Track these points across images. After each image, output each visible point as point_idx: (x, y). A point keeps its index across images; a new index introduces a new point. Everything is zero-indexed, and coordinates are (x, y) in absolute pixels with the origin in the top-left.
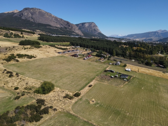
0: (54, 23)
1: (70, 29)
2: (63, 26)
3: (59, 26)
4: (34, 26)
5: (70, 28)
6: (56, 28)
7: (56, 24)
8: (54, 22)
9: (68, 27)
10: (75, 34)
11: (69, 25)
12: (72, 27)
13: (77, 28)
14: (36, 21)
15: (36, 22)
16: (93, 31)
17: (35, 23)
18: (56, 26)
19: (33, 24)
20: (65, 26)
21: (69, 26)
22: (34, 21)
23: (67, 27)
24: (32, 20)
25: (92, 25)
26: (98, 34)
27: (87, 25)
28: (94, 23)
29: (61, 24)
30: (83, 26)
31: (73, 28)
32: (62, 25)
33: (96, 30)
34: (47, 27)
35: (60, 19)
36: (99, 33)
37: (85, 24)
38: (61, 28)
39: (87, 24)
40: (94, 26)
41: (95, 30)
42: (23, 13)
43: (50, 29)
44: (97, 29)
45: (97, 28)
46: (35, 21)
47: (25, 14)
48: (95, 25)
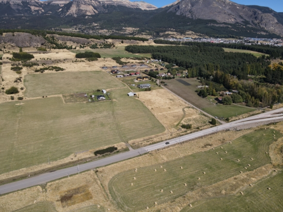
0: (224, 15)
1: (256, 25)
2: (242, 20)
3: (233, 20)
4: (189, 25)
5: (256, 22)
6: (225, 26)
7: (227, 17)
8: (225, 13)
9: (252, 21)
10: (264, 34)
11: (256, 16)
12: (262, 21)
14: (195, 16)
15: (194, 18)
17: (192, 19)
18: (227, 21)
19: (188, 22)
20: (247, 20)
21: (256, 18)
22: (192, 16)
23: (250, 20)
24: (189, 16)
29: (240, 16)
31: (264, 21)
32: (242, 18)
34: (209, 25)
38: (234, 25)
42: (180, 6)
43: (213, 28)
46: (194, 16)
47: (182, 6)
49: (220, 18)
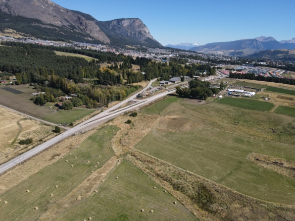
0: (49, 16)
1: (82, 30)
2: (68, 24)
3: (59, 23)
4: (8, 22)
5: (82, 27)
6: (52, 28)
7: (52, 18)
8: (49, 14)
9: (78, 26)
10: (91, 39)
11: (81, 21)
12: (86, 27)
13: (96, 28)
14: (14, 12)
15: (13, 14)
16: (137, 35)
17: (11, 14)
18: (53, 23)
19: (5, 18)
20: (73, 24)
21: (81, 23)
22: (10, 12)
23: (76, 25)
24: (6, 10)
25: (137, 24)
26: (146, 40)
27: (126, 24)
28: (140, 21)
29: (66, 19)
30: (119, 24)
31: (88, 28)
32: (68, 22)
33: (142, 34)
34: (34, 24)
35: (64, 9)
36: (149, 38)
37: (123, 22)
38: (62, 28)
39: (126, 21)
40: (139, 26)
41: (140, 33)
43: (39, 29)
44: (145, 32)
45: (145, 29)
46: (12, 12)
48: (142, 23)
49: (45, 19)
